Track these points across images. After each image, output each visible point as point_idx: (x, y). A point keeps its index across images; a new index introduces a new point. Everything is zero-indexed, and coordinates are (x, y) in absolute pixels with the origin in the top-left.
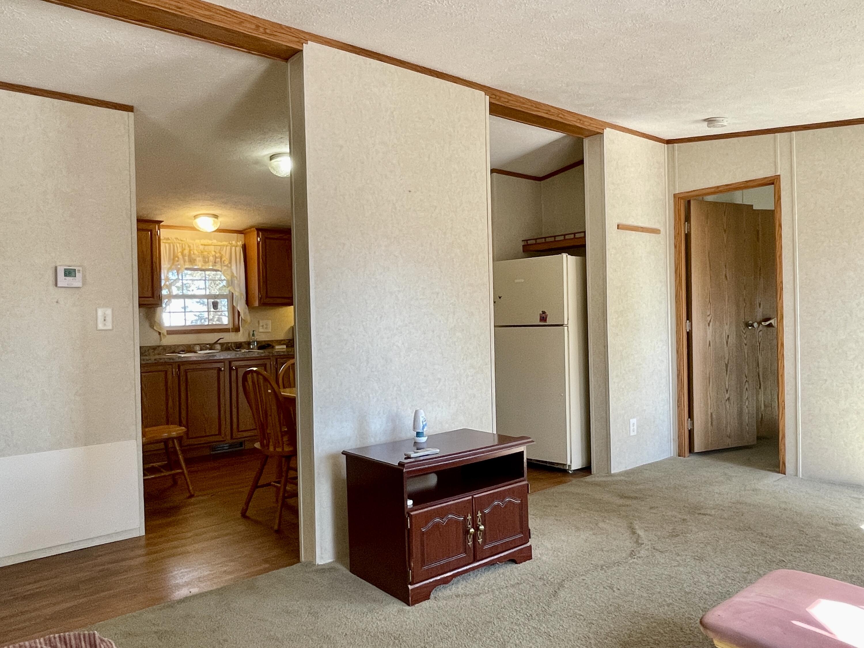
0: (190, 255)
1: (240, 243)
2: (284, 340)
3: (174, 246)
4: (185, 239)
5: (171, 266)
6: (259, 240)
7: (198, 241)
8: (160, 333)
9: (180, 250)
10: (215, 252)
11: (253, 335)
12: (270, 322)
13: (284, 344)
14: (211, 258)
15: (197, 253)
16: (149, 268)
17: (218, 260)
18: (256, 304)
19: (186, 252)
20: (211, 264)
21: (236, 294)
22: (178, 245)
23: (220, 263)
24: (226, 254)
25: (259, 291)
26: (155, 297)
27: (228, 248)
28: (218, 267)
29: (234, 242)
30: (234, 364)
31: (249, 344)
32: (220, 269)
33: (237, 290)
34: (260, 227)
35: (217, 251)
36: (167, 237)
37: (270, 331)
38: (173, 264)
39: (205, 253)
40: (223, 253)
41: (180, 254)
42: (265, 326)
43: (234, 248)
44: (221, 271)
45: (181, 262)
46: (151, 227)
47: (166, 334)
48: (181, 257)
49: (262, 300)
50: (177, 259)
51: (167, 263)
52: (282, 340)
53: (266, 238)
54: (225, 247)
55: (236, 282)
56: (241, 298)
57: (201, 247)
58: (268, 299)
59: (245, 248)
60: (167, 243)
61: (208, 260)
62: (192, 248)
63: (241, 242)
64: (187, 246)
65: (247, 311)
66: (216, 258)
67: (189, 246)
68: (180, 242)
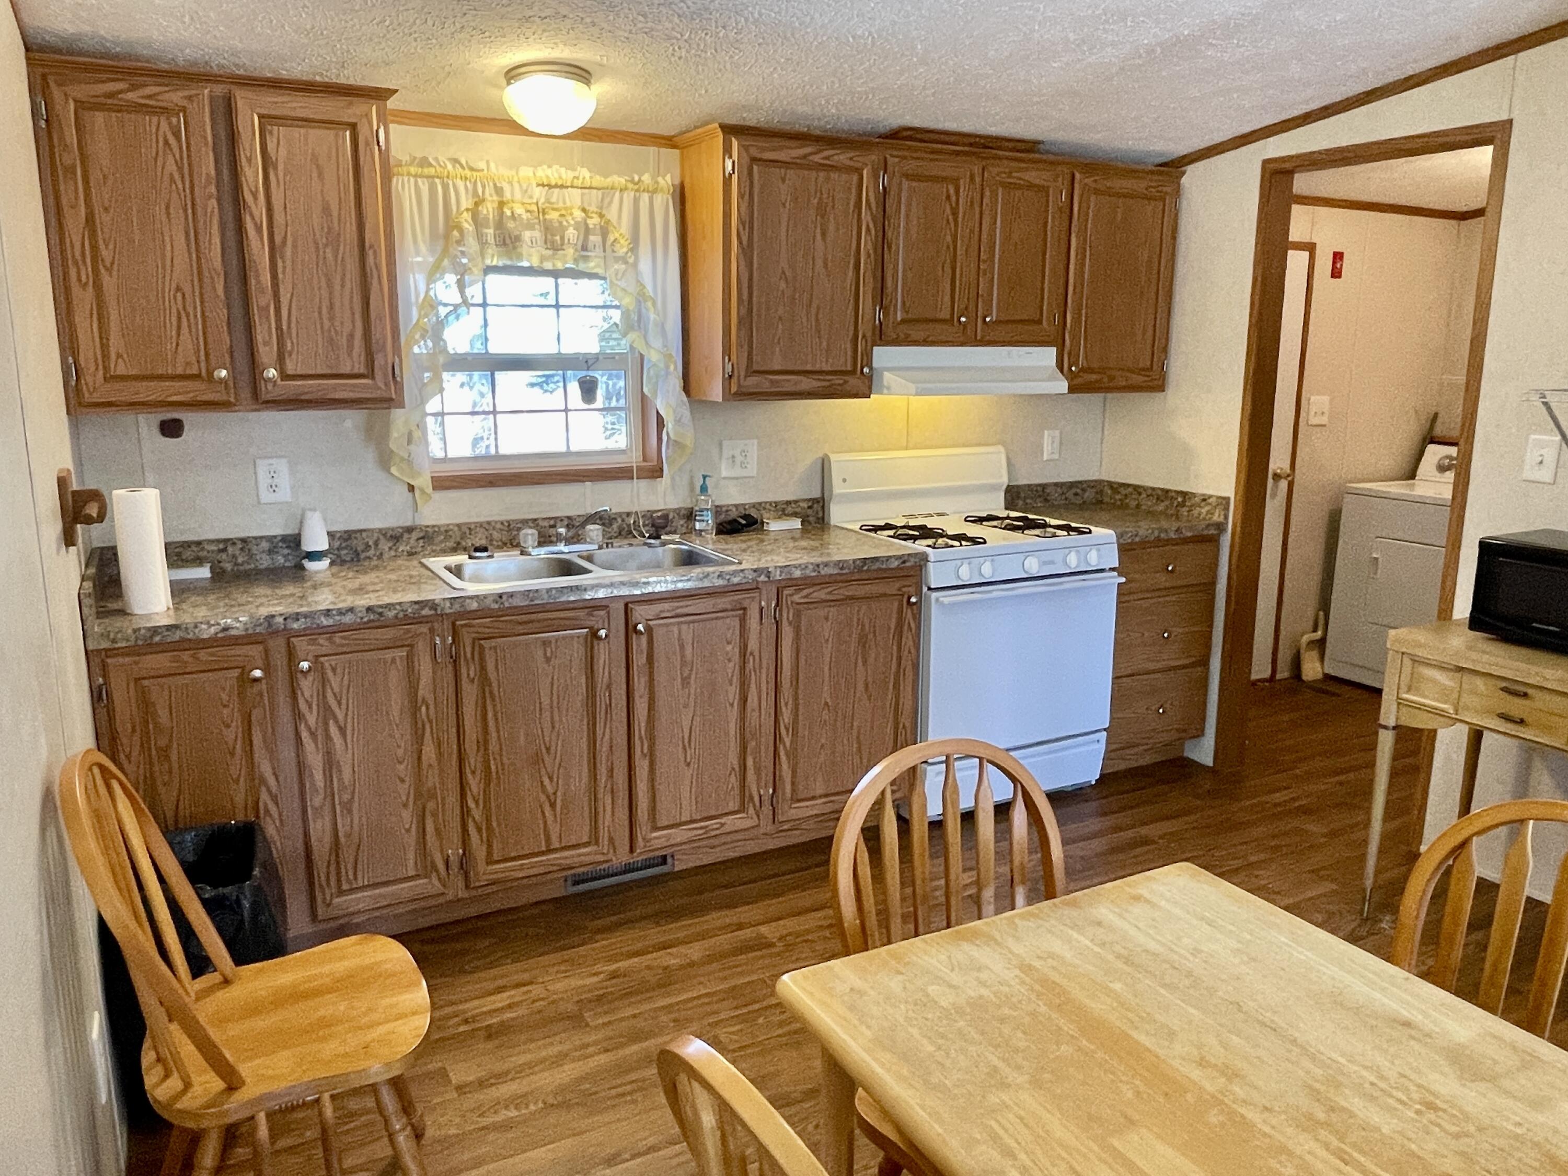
0: (500, 224)
1: (667, 181)
2: (796, 502)
3: (445, 187)
4: (482, 165)
5: (439, 261)
6: (729, 164)
7: (526, 172)
8: (411, 488)
9: (466, 202)
10: (584, 210)
11: (704, 489)
12: (753, 447)
13: (795, 515)
14: (571, 233)
15: (525, 216)
16: (352, 266)
17: (594, 239)
18: (716, 392)
19: (489, 209)
20: (570, 251)
21: (653, 356)
22: (460, 184)
23: (599, 250)
24: (620, 217)
25: (727, 351)
26: (378, 374)
27: (628, 197)
28: (591, 266)
29: (646, 178)
30: (640, 613)
31: (690, 515)
32: (600, 271)
33: (657, 343)
34: (732, 120)
35: (593, 208)
36: (419, 155)
37: (754, 473)
38: (445, 251)
39: (553, 216)
40: (612, 214)
41: (467, 216)
42: (739, 459)
43: (645, 197)
44: (604, 278)
45: (472, 244)
46: (352, 111)
47: (429, 490)
48: (468, 227)
49: (734, 380)
50: (456, 233)
51: (423, 248)
52: (788, 503)
53: (754, 160)
54: (617, 194)
55: (652, 316)
56: (667, 374)
57: (539, 193)
58: (753, 380)
59: (681, 197)
60: (421, 176)
61: (562, 238)
62: (507, 195)
63: (668, 177)
64: (489, 190)
65: (686, 412)
66: (587, 231)
67: (499, 191)
68: (468, 173)
